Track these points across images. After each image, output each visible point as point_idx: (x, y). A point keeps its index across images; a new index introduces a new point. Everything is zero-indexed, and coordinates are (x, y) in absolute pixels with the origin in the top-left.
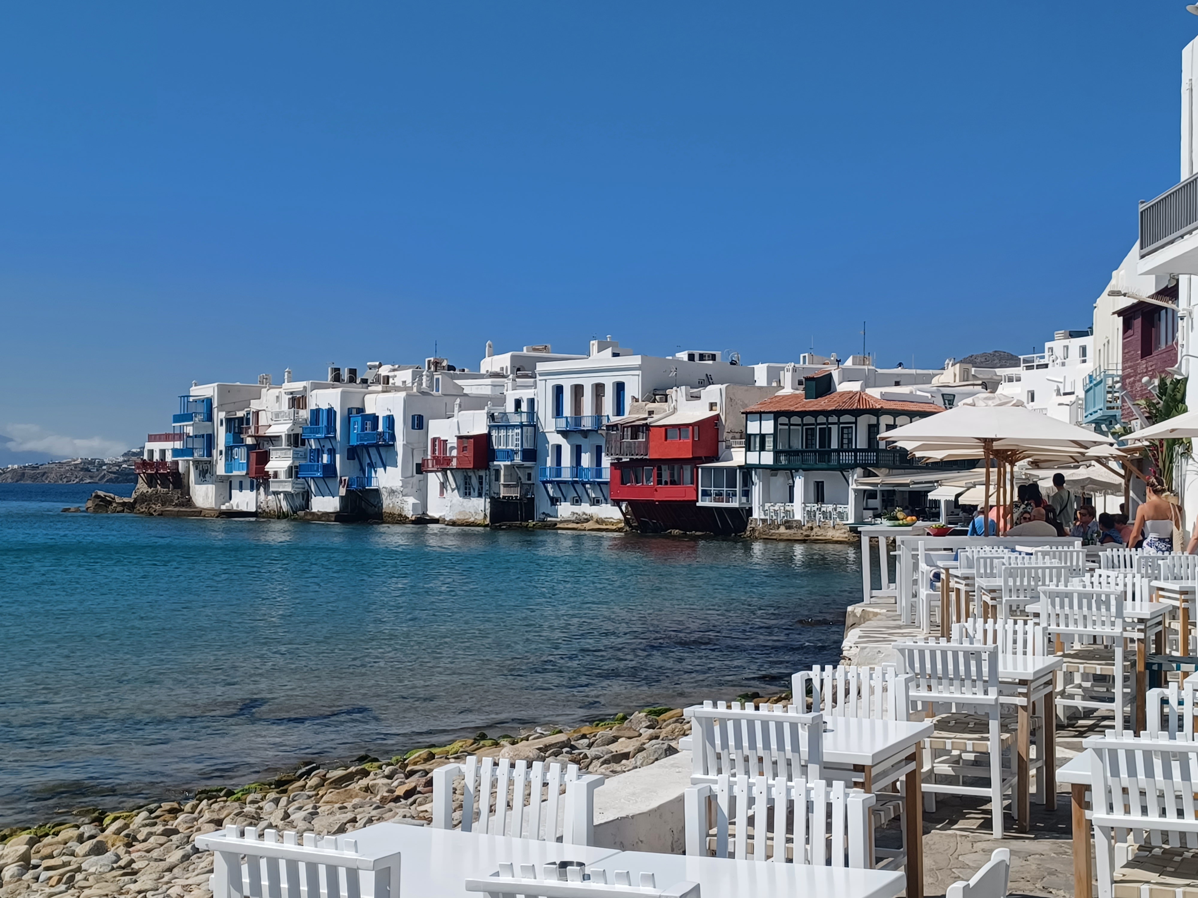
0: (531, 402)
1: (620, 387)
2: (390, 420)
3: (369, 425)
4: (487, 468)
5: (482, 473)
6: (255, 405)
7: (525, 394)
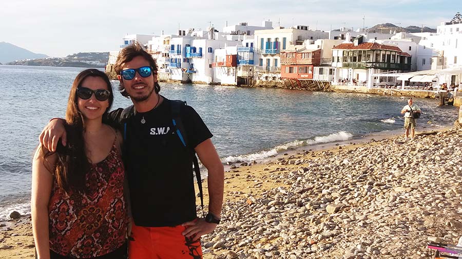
0: (252, 44)
1: (285, 39)
2: (201, 49)
3: (192, 50)
4: (236, 67)
5: (234, 68)
6: (150, 43)
7: (250, 41)
